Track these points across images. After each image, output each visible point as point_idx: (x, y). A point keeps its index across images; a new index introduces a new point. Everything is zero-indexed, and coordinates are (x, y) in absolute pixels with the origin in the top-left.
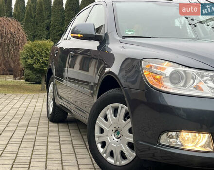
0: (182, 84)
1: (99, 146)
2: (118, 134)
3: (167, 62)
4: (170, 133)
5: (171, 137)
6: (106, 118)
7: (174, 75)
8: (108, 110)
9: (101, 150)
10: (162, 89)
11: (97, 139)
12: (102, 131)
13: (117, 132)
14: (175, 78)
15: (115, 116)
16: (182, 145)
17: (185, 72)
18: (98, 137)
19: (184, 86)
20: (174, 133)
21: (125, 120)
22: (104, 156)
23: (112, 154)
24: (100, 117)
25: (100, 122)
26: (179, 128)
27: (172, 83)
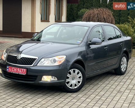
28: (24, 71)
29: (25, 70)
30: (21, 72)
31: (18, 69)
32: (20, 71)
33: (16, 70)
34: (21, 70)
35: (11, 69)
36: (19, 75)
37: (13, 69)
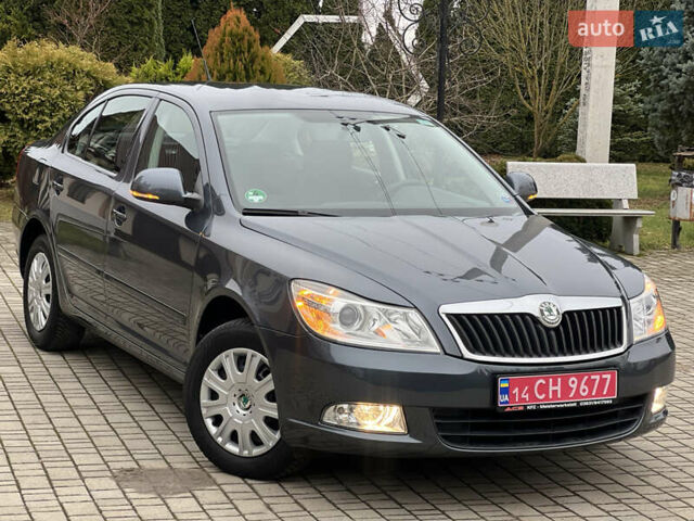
0: (357, 325)
1: (209, 422)
2: (246, 401)
3: (333, 289)
4: (339, 406)
5: (341, 411)
6: (222, 372)
7: (346, 312)
8: (227, 359)
9: (213, 430)
10: (327, 335)
11: (204, 411)
12: (214, 395)
13: (244, 397)
14: (348, 316)
15: (241, 370)
16: (358, 424)
17: (363, 307)
18: (208, 407)
19: (361, 327)
20: (345, 406)
21: (259, 379)
22: (220, 440)
23: (234, 437)
24: (211, 371)
25: (210, 379)
26: (354, 397)
27: (343, 323)
28: (603, 381)
29: (609, 376)
30: (590, 395)
31: (573, 381)
32: (583, 386)
33: (558, 388)
34: (590, 383)
35: (531, 392)
36: (579, 409)
37: (543, 389)
